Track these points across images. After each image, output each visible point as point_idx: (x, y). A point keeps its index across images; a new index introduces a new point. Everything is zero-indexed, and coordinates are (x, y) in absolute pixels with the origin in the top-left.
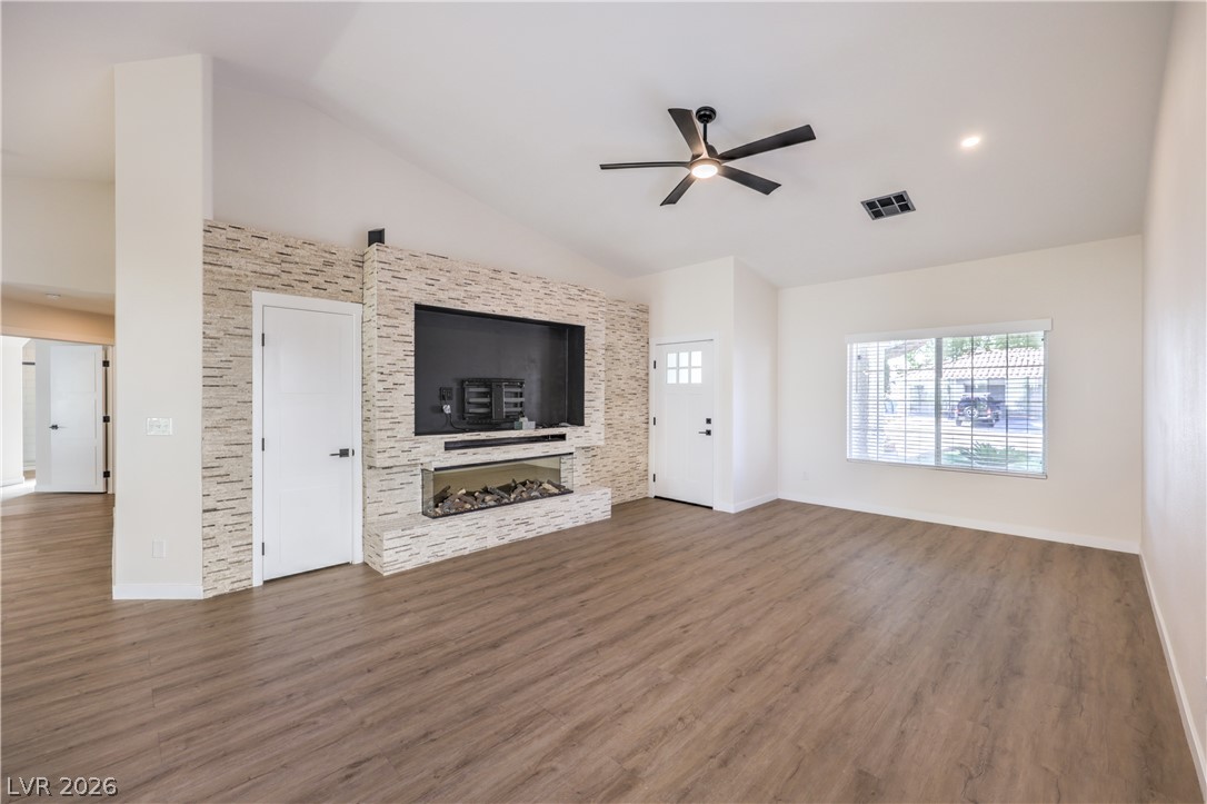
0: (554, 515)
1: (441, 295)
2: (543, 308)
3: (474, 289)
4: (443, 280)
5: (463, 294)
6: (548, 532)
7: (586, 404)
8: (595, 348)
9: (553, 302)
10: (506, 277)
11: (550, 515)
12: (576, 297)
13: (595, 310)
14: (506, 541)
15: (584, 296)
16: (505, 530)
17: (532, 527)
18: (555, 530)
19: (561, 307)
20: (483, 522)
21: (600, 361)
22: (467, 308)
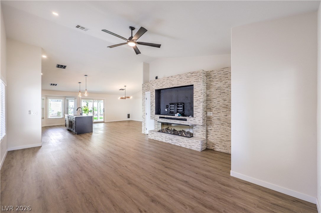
0: (179, 141)
1: (159, 87)
2: (179, 83)
3: (164, 83)
4: (159, 83)
5: (162, 85)
6: (177, 145)
7: (194, 110)
8: (198, 91)
9: (182, 80)
10: (170, 78)
11: (178, 141)
12: (190, 76)
13: (197, 78)
14: (167, 142)
15: (193, 75)
16: (167, 139)
17: (173, 142)
18: (179, 145)
19: (185, 81)
20: (162, 135)
21: (200, 95)
22: (163, 88)
